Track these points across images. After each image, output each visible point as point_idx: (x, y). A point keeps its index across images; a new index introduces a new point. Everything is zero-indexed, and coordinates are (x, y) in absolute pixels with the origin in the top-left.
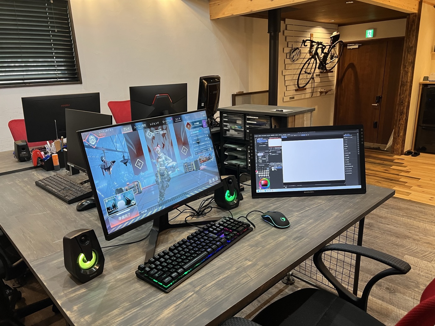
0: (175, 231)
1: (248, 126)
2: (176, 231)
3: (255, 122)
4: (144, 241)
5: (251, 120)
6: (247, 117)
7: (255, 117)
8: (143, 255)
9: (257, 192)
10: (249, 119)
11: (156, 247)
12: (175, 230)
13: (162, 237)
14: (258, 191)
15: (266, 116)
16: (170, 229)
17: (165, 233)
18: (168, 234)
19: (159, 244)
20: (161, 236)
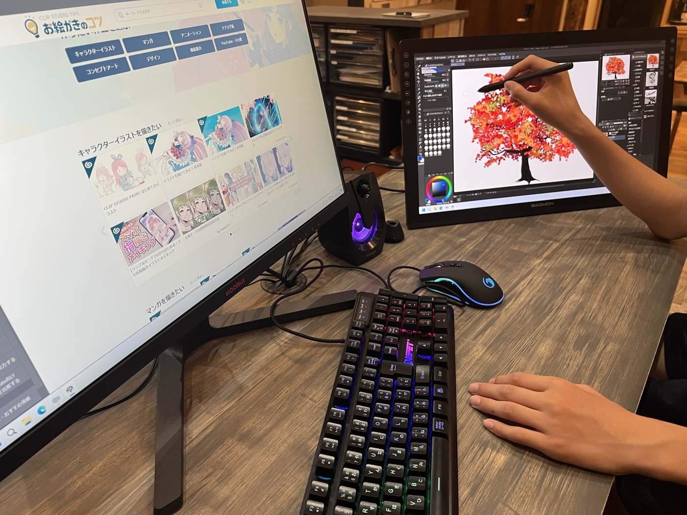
0: (233, 347)
1: (333, 52)
2: (235, 350)
3: (350, 43)
4: (141, 397)
5: (341, 37)
6: (333, 31)
7: (348, 31)
8: (145, 461)
9: (421, 212)
10: (337, 36)
11: (184, 422)
12: (232, 344)
13: (195, 376)
14: (424, 210)
15: (373, 26)
16: (215, 341)
17: (204, 360)
18: (211, 361)
19: (191, 402)
20: (194, 373)
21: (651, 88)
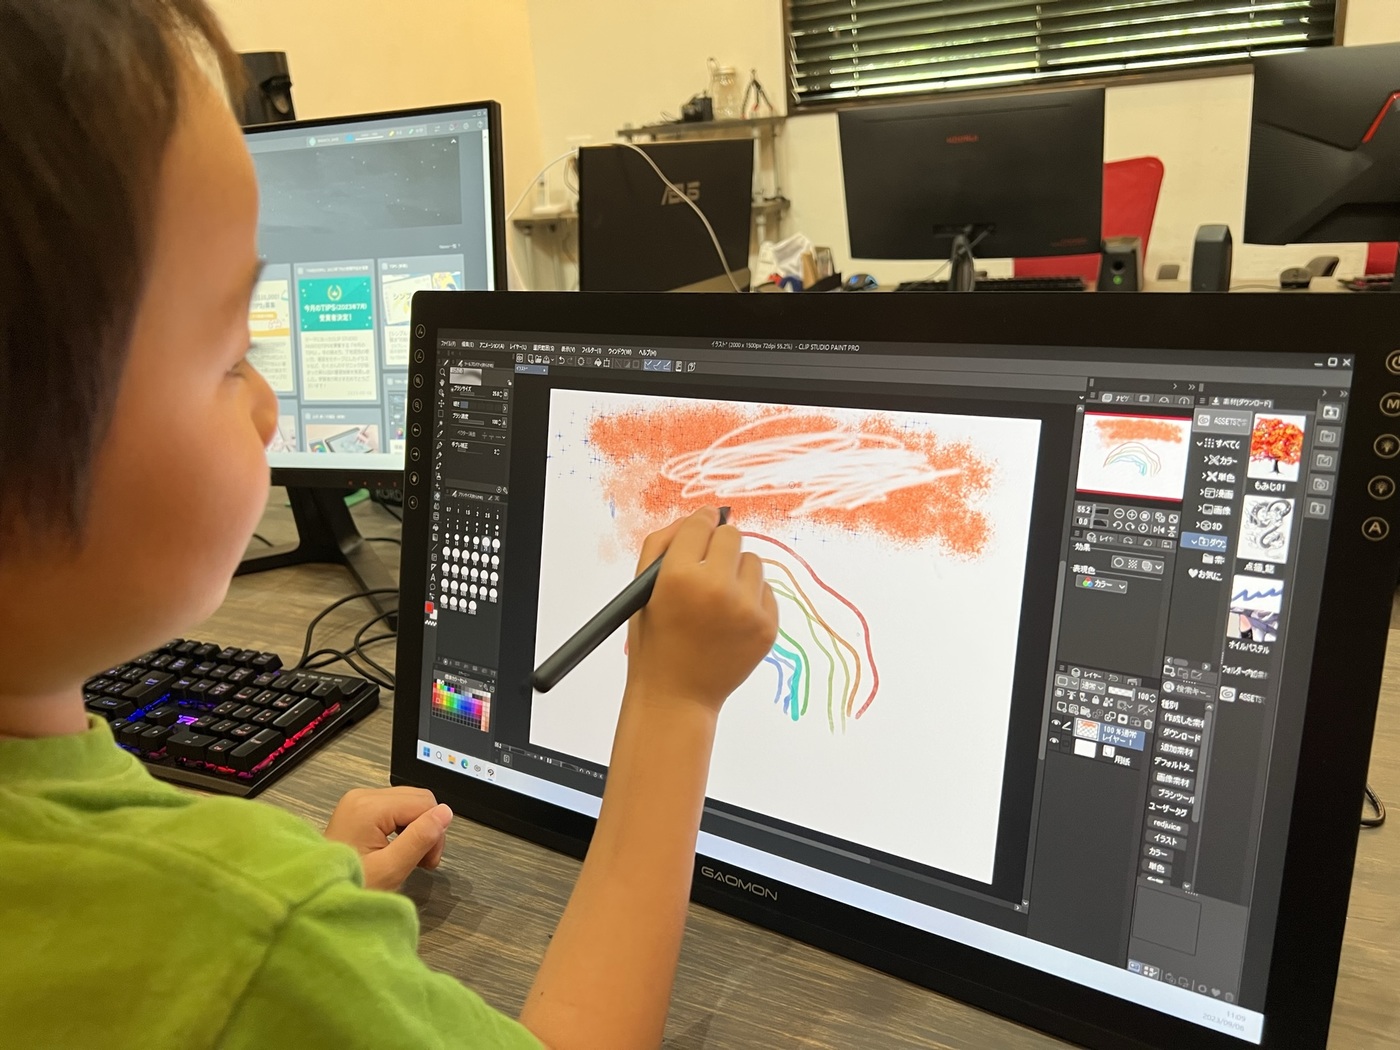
9: (421, 756)
21: (1258, 568)
